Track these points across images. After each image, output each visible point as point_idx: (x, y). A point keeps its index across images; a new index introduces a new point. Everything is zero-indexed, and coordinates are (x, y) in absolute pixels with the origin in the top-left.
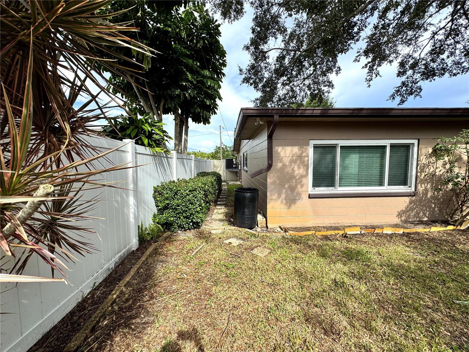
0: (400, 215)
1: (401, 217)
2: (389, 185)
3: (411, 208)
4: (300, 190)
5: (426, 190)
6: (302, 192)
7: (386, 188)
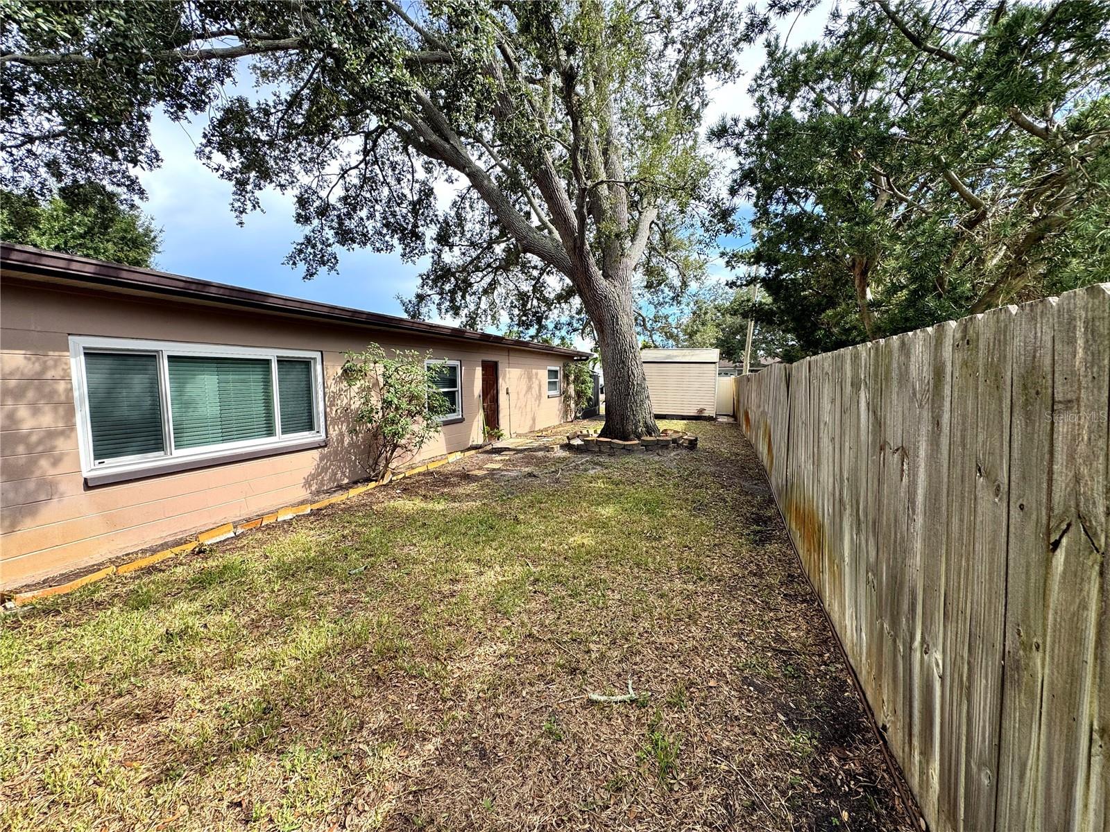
0: (307, 484)
1: (310, 486)
2: (284, 432)
3: (323, 467)
4: (51, 472)
5: (341, 434)
6: (59, 478)
7: (280, 440)
